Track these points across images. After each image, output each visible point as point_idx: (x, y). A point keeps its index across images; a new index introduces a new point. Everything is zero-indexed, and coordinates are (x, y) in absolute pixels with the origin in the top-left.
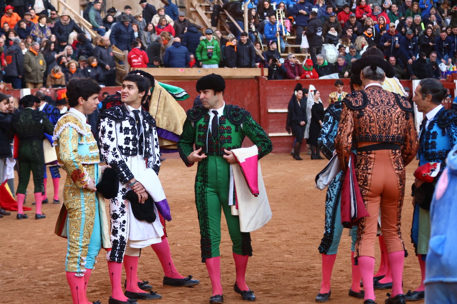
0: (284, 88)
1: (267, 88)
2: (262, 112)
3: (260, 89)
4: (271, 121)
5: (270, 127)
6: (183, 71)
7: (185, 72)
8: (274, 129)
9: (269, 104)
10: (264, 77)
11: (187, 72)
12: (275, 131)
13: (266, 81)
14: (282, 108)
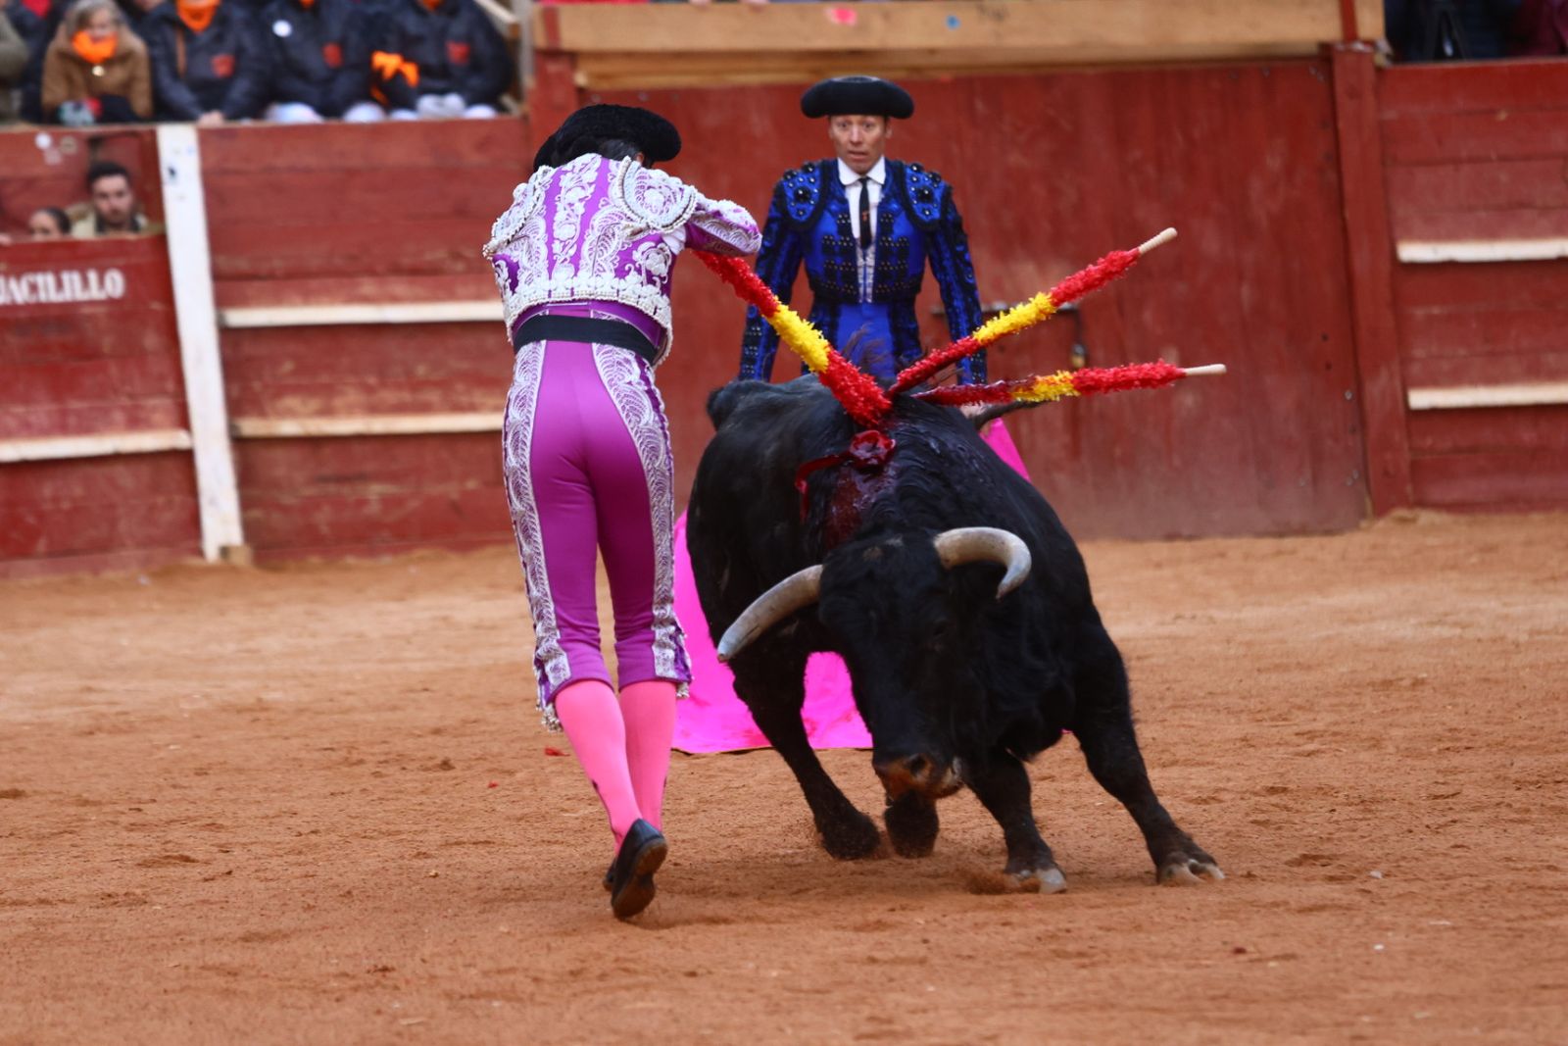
0: (1493, 112)
1: (1390, 114)
2: (1361, 261)
3: (1341, 125)
4: (1420, 313)
5: (1419, 352)
6: (852, 21)
7: (862, 28)
8: (1446, 366)
9: (1402, 210)
10: (1359, 47)
11: (877, 23)
12: (1456, 378)
13: (1379, 70)
14: (1490, 234)
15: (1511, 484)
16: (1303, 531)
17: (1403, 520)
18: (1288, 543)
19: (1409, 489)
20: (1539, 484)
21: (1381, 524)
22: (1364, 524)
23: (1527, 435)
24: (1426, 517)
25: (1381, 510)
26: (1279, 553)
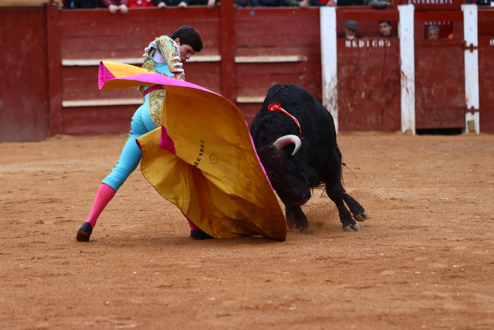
0: (91, 23)
1: (62, 23)
2: (51, 65)
3: (48, 27)
4: (67, 80)
5: (66, 91)
8: (73, 95)
9: (63, 50)
10: (54, 4)
12: (75, 98)
13: (60, 11)
14: (88, 57)
15: (89, 128)
16: (29, 141)
17: (59, 138)
18: (25, 144)
19: (61, 129)
20: (96, 128)
21: (53, 139)
22: (48, 139)
23: (94, 114)
24: (65, 137)
25: (53, 135)
26: (23, 147)
